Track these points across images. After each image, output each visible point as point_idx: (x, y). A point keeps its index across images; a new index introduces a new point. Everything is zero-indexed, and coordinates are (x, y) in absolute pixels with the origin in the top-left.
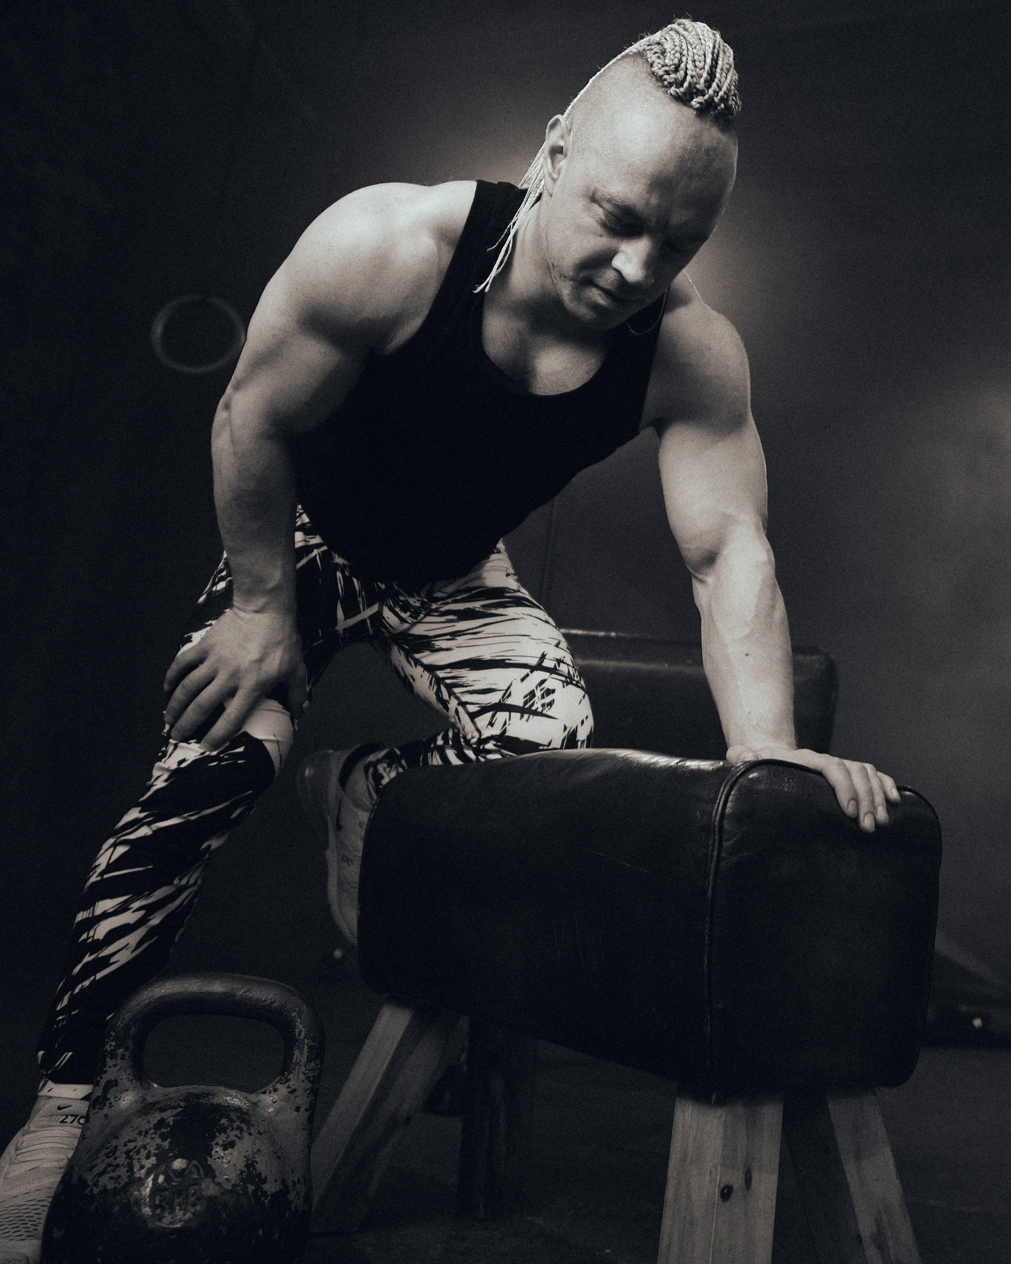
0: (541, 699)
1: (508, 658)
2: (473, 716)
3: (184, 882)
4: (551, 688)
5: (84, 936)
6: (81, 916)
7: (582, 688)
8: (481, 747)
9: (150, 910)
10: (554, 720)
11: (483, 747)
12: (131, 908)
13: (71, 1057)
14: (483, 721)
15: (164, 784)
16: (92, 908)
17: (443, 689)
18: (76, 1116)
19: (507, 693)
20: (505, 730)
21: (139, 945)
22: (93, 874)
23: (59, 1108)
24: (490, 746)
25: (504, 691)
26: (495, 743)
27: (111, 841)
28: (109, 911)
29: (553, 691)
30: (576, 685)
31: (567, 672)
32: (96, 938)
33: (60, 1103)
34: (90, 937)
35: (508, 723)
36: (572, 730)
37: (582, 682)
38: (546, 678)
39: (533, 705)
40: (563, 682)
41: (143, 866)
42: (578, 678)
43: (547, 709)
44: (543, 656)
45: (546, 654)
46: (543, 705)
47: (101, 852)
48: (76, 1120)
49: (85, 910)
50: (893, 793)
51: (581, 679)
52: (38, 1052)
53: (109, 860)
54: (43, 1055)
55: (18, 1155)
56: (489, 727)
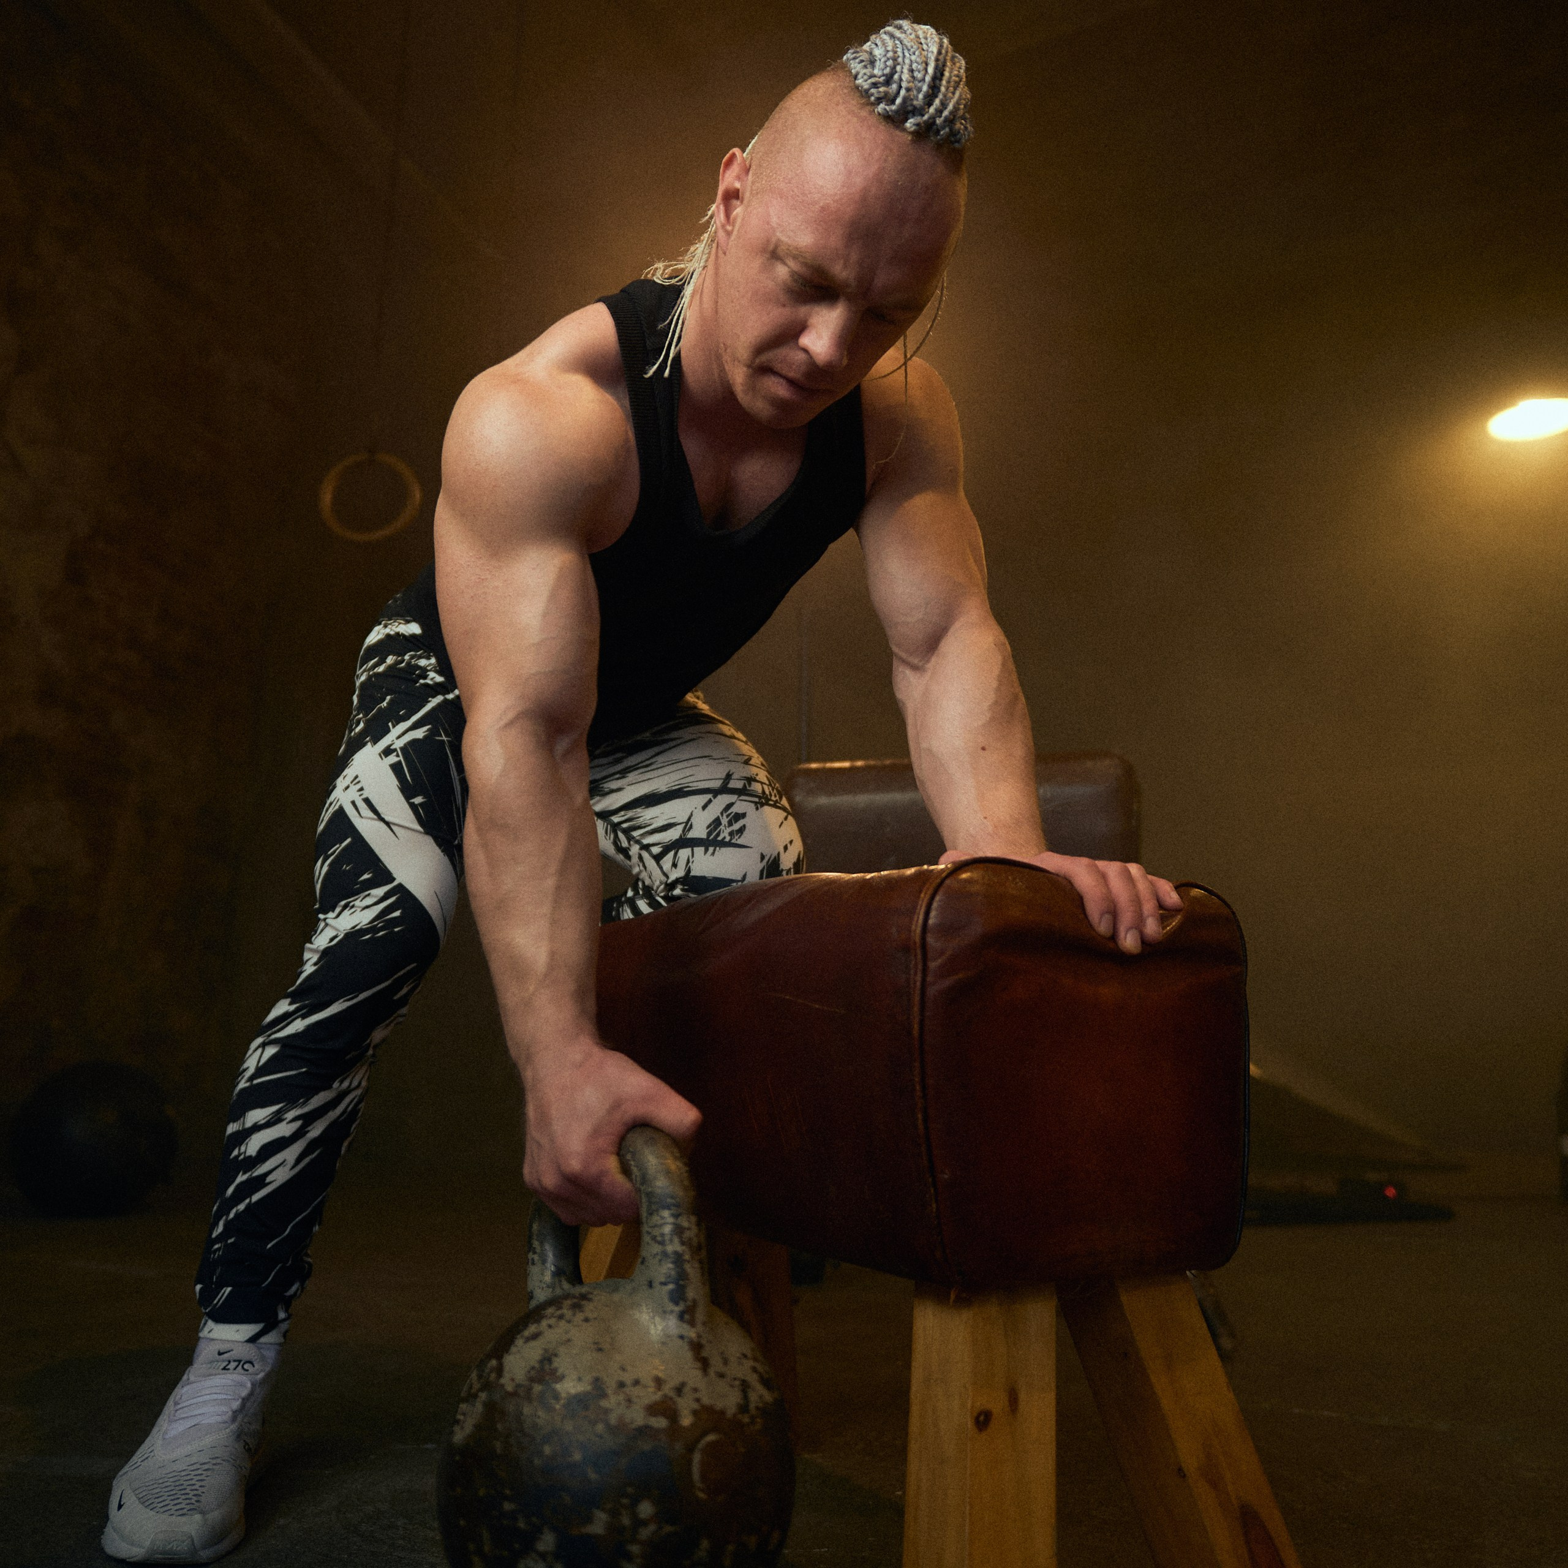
0: (729, 826)
1: (687, 785)
2: (658, 858)
3: (346, 1084)
4: (740, 811)
5: (236, 1152)
6: (232, 1128)
7: (784, 809)
8: (670, 894)
9: (308, 1120)
10: (748, 849)
11: (672, 894)
12: (286, 1119)
13: (231, 1292)
14: (667, 861)
15: (314, 968)
16: (242, 1119)
17: (621, 836)
18: (240, 1361)
19: (688, 825)
20: (690, 868)
21: (298, 1161)
22: (242, 1078)
23: (220, 1354)
24: (677, 892)
25: (684, 825)
26: (682, 887)
27: (260, 1040)
28: (260, 1123)
29: (744, 815)
30: (775, 806)
32: (248, 1154)
33: (223, 1347)
34: (242, 1153)
35: (691, 860)
36: (772, 859)
37: (784, 802)
38: (734, 801)
39: (718, 835)
40: (756, 803)
41: (296, 1069)
42: (777, 798)
43: (736, 837)
44: (729, 776)
45: (733, 774)
46: (731, 833)
47: (250, 1052)
48: (240, 1366)
49: (234, 1122)
50: (1172, 897)
51: (781, 798)
52: (195, 1285)
53: (259, 1062)
54: (201, 1289)
55: (176, 1411)
56: (673, 868)
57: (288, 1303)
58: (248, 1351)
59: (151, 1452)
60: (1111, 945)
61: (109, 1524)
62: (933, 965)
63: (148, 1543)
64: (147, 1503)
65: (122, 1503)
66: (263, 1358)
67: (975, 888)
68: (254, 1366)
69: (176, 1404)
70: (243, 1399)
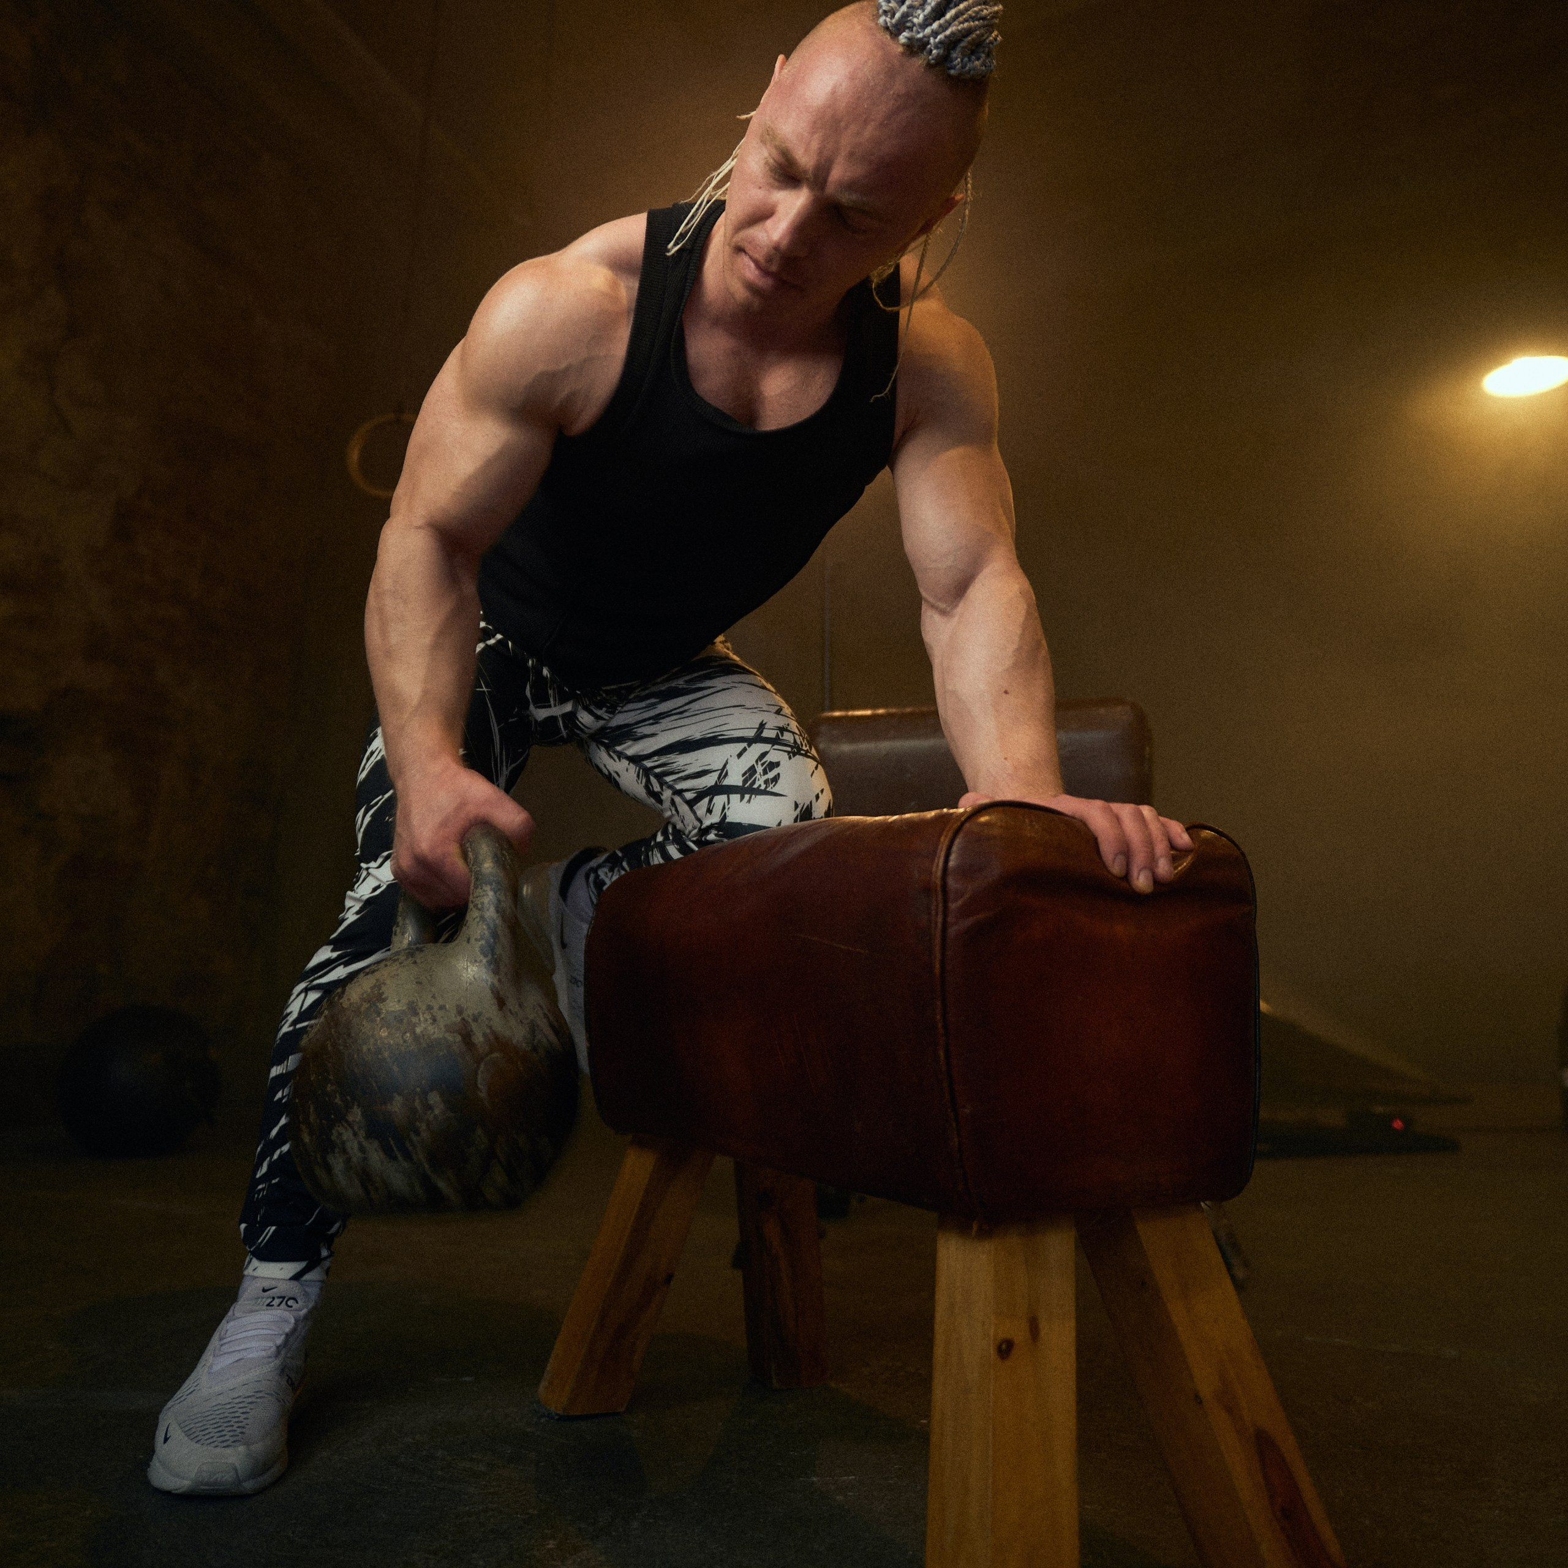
0: (764, 775)
1: (721, 733)
2: (691, 804)
4: (775, 760)
5: (279, 1095)
6: (275, 1071)
7: (813, 758)
8: (703, 839)
10: (782, 797)
11: (705, 839)
13: (275, 1231)
14: (701, 807)
15: (356, 917)
16: (285, 1062)
17: (653, 779)
18: (284, 1298)
19: (723, 773)
20: (725, 814)
22: (285, 1023)
23: (264, 1291)
24: (711, 837)
25: (719, 772)
26: (716, 832)
27: (302, 985)
29: (778, 764)
30: (806, 755)
31: (792, 742)
33: (266, 1284)
34: (286, 1096)
35: (727, 807)
36: (805, 807)
37: (814, 752)
38: (768, 750)
39: (754, 782)
40: (789, 752)
42: (808, 748)
43: (771, 786)
44: (762, 726)
45: (766, 724)
46: (766, 782)
47: (292, 998)
48: (284, 1302)
49: (278, 1065)
50: (1183, 838)
51: (811, 749)
52: (240, 1224)
53: (301, 1008)
54: (246, 1229)
55: (222, 1345)
56: (708, 814)
57: (329, 1241)
58: (294, 1288)
59: (197, 1385)
60: (1124, 884)
61: (155, 1457)
62: (953, 906)
63: (193, 1475)
64: (192, 1436)
65: (168, 1437)
66: (306, 1294)
67: (996, 832)
68: (297, 1302)
69: (221, 1339)
70: (287, 1335)
